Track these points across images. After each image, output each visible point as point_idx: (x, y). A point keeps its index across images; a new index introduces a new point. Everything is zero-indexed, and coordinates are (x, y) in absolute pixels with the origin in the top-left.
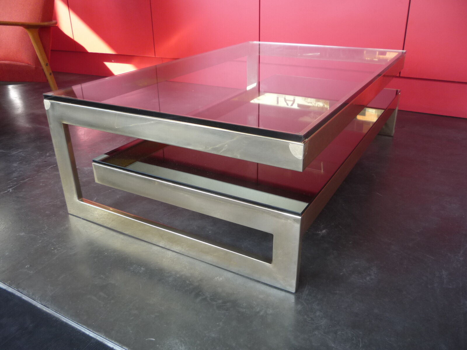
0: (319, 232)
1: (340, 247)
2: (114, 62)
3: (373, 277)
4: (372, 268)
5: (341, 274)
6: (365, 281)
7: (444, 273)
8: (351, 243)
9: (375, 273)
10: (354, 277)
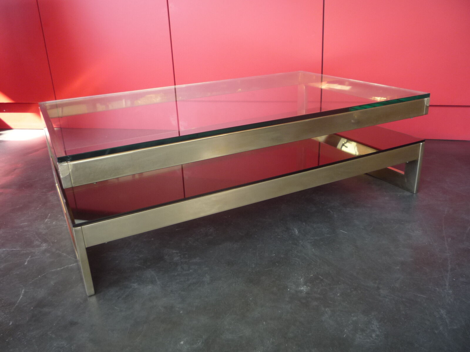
0: (301, 288)
1: (330, 302)
2: (6, 112)
3: (378, 333)
4: (373, 322)
5: (344, 336)
6: (371, 339)
7: (443, 312)
8: (338, 295)
9: (378, 327)
10: (359, 338)
